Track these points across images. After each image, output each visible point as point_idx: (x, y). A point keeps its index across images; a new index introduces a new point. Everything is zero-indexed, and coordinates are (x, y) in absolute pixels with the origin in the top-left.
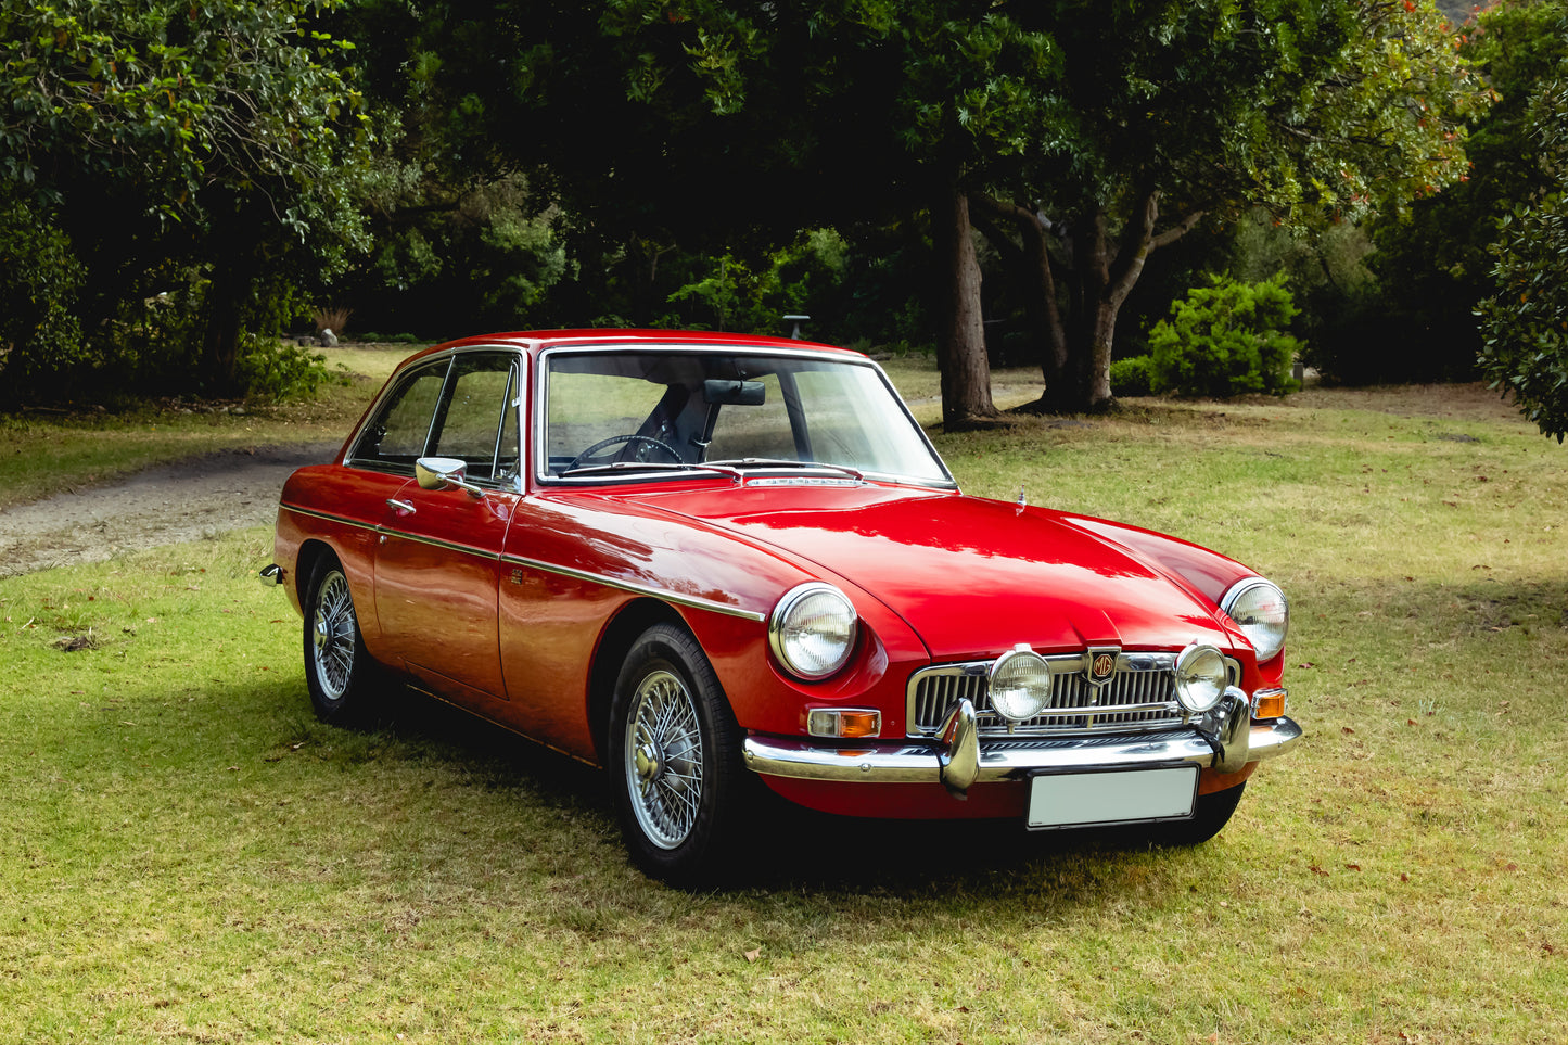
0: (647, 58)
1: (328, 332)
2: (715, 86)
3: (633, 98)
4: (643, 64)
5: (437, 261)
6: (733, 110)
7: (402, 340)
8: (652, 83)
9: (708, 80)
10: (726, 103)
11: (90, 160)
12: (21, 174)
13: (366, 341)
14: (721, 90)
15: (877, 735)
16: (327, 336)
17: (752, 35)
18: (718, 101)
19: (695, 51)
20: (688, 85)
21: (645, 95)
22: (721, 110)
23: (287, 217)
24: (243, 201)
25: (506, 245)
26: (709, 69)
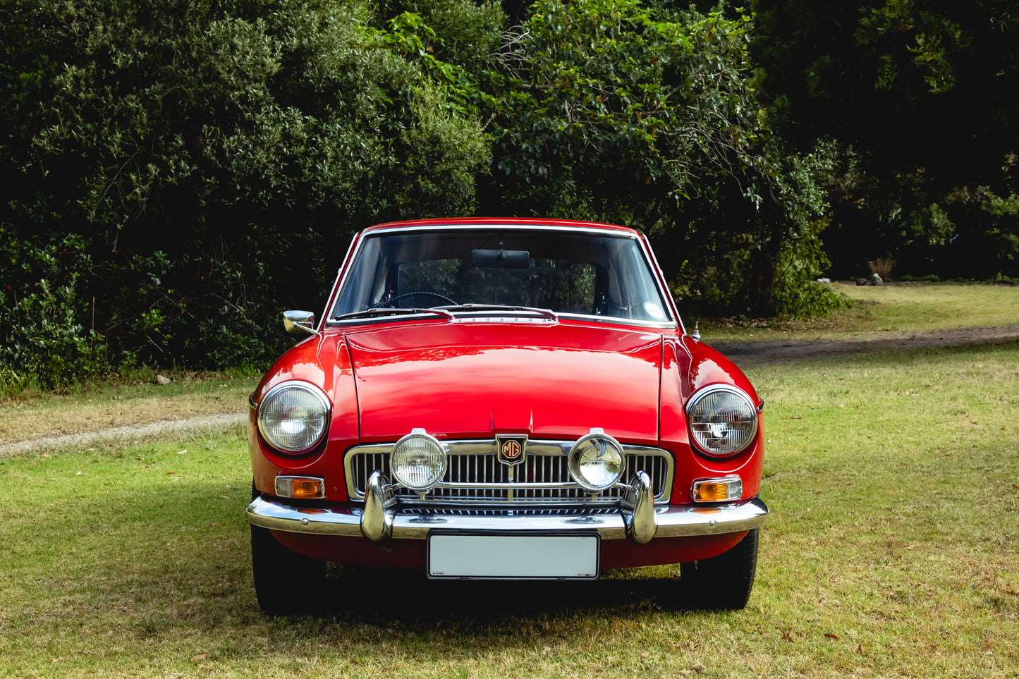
0: (887, 58)
1: (876, 275)
2: (930, 74)
3: (879, 88)
4: (884, 62)
5: (952, 226)
6: (945, 89)
7: (929, 279)
8: (892, 75)
9: (925, 69)
10: (940, 84)
11: (584, 159)
12: (537, 169)
13: (905, 280)
14: (936, 76)
15: (323, 497)
16: (875, 278)
17: (957, 35)
18: (933, 84)
19: (915, 50)
20: (914, 74)
21: (887, 84)
22: (936, 90)
23: (747, 192)
24: (721, 183)
25: (998, 212)
26: (925, 61)
